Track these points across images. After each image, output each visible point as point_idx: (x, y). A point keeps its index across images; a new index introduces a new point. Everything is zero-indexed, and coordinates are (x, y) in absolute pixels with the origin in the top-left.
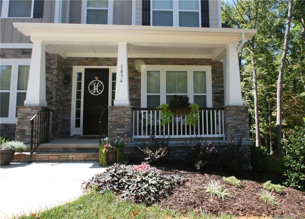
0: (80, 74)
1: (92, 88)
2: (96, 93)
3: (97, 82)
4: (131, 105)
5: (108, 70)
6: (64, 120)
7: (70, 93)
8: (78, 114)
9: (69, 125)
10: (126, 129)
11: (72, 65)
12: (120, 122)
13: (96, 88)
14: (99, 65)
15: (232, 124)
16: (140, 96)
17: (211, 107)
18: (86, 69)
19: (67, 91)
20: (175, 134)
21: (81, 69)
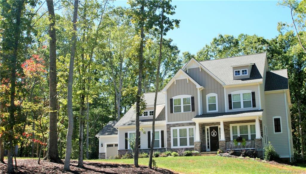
0: (208, 129)
1: (212, 134)
2: (214, 136)
3: (214, 132)
4: (226, 140)
5: (218, 127)
6: (204, 146)
7: (205, 136)
8: (208, 144)
9: (206, 148)
10: (224, 147)
11: (205, 126)
12: (222, 145)
13: (214, 134)
14: (214, 125)
15: (256, 145)
16: (230, 136)
17: (251, 139)
18: (210, 127)
19: (204, 136)
20: (237, 148)
21: (208, 127)
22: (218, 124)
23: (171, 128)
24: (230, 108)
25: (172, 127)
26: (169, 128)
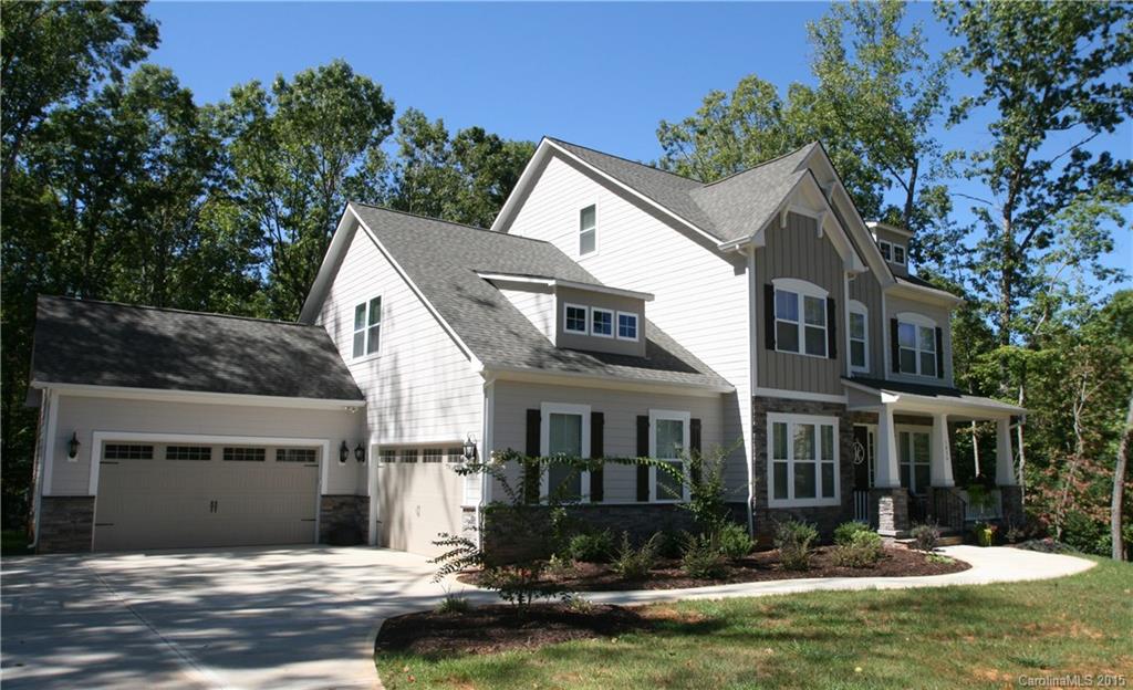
2: (858, 461)
3: (858, 445)
5: (865, 428)
14: (858, 421)
22: (871, 419)
23: (769, 414)
24: (896, 368)
25: (771, 410)
26: (761, 415)
